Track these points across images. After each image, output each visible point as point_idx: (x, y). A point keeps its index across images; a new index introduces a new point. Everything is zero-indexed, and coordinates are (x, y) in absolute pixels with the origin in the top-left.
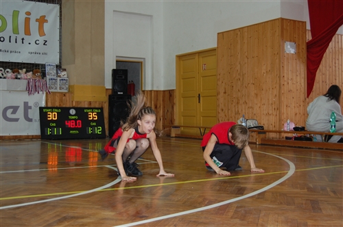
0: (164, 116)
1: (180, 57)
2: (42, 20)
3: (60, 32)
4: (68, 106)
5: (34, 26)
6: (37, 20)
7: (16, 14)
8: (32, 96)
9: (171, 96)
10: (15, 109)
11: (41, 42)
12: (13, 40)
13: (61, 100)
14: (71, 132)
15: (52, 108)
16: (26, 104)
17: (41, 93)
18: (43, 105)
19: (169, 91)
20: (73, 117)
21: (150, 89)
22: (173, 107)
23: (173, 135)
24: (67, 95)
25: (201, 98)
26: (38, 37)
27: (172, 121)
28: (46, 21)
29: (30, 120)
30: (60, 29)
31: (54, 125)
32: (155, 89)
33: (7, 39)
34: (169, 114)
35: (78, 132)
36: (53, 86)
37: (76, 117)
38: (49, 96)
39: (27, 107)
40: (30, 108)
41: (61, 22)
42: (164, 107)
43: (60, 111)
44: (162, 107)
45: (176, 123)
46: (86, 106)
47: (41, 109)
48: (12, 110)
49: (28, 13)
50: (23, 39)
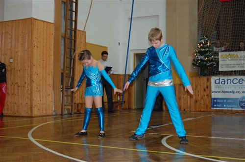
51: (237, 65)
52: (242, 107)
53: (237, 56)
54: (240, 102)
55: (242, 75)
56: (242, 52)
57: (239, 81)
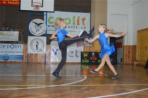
0: (132, 56)
1: (139, 31)
2: (84, 19)
3: (90, 24)
4: (92, 51)
5: (81, 22)
6: (82, 19)
7: (74, 17)
8: (78, 47)
9: (135, 48)
10: (72, 52)
11: (83, 27)
12: (73, 27)
13: (89, 49)
14: (92, 61)
15: (85, 52)
16: (76, 50)
17: (82, 46)
18: (83, 51)
19: (134, 46)
20: (93, 56)
21: (126, 45)
22: (136, 53)
23: (135, 64)
24: (92, 47)
25: (147, 49)
26: (82, 26)
27: (135, 58)
28: (85, 20)
29: (78, 57)
30: (90, 22)
31: (86, 59)
32: (128, 45)
33: (71, 27)
34: (134, 55)
35: (95, 62)
36: (86, 44)
37: (95, 56)
38: (85, 47)
39: (76, 52)
40: (78, 52)
41: (91, 20)
42: (132, 52)
43: (88, 53)
44: (131, 52)
45: (137, 59)
46: (99, 52)
47: (81, 52)
48: (71, 53)
49: (79, 17)
50: (77, 27)
51: (3, 38)
52: (4, 59)
53: (3, 33)
54: (3, 57)
55: (5, 43)
56: (6, 31)
57: (3, 46)
